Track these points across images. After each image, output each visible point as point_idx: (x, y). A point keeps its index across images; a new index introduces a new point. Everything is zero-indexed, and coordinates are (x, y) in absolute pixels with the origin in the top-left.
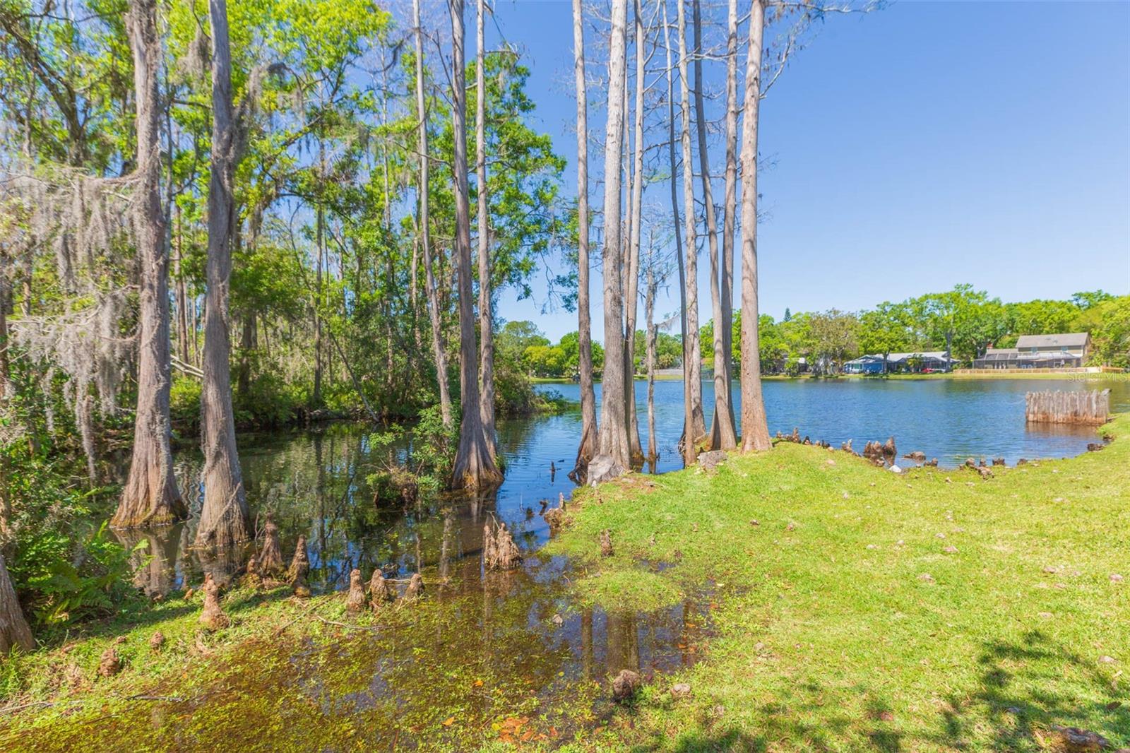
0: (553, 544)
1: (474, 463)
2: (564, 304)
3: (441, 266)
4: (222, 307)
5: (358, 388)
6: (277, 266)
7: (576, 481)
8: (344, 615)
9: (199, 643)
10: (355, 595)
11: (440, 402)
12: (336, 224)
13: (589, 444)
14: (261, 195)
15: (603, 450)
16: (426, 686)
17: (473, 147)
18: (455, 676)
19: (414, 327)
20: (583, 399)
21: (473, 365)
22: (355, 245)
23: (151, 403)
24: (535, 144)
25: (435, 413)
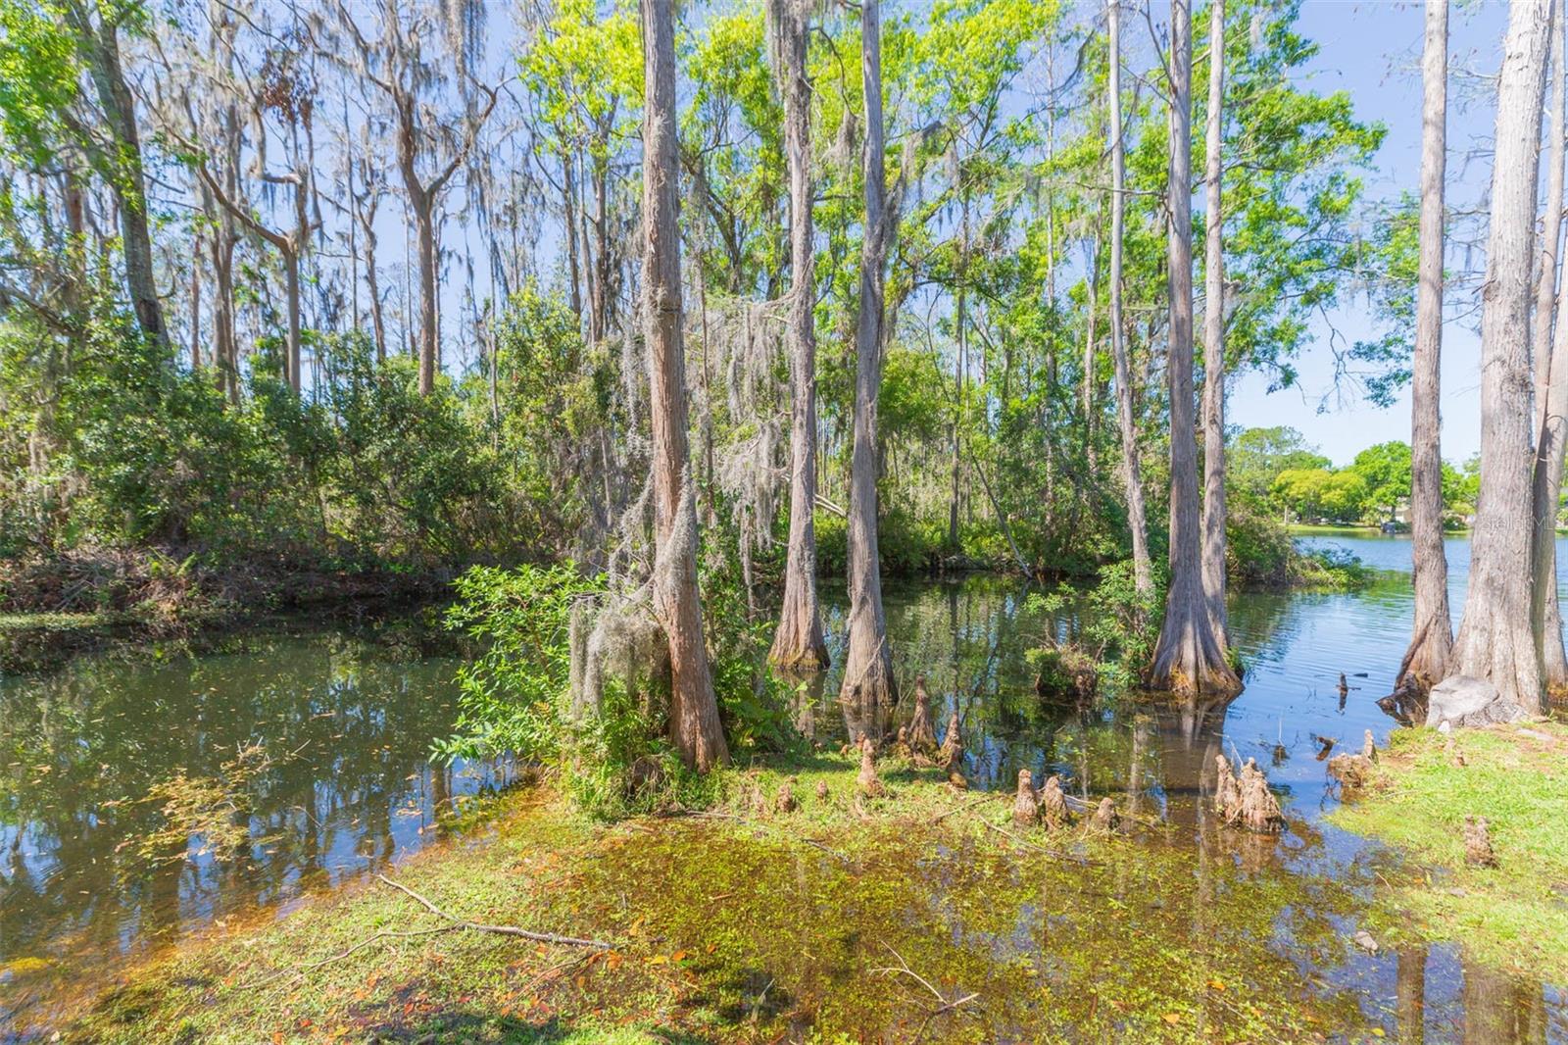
0: (1349, 814)
1: (1189, 654)
2: (1370, 393)
3: (1131, 351)
4: (871, 430)
5: (1004, 529)
6: (913, 375)
7: (1396, 716)
8: (1011, 823)
9: (858, 805)
10: (1024, 803)
11: (1130, 556)
12: (979, 312)
13: (1431, 651)
14: (897, 290)
15: (1468, 668)
16: (1132, 956)
17: (1202, 155)
18: (1177, 959)
19: (1086, 445)
20: (1418, 569)
21: (1191, 504)
22: (1004, 335)
23: (800, 538)
24: (1317, 115)
25: (1124, 573)
